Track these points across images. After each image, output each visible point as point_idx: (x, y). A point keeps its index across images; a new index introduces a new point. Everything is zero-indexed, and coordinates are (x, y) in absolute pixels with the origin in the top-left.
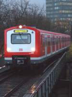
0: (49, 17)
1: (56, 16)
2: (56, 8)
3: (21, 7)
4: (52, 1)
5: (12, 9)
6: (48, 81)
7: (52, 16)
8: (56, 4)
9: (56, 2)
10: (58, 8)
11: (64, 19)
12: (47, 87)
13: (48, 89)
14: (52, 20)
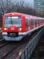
0: (35, 9)
1: (39, 8)
2: (39, 4)
3: (21, 4)
4: (37, 1)
5: (15, 5)
6: (34, 42)
7: (37, 9)
8: (39, 2)
9: (39, 1)
10: (40, 4)
11: (43, 10)
12: (33, 45)
13: (34, 46)
14: (37, 11)
